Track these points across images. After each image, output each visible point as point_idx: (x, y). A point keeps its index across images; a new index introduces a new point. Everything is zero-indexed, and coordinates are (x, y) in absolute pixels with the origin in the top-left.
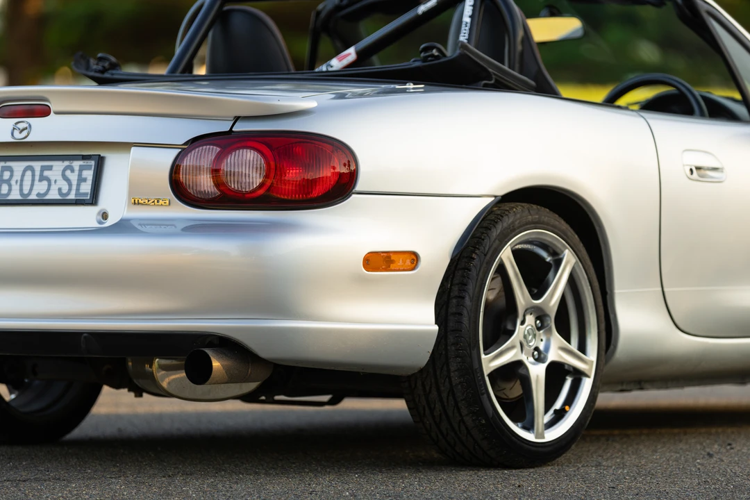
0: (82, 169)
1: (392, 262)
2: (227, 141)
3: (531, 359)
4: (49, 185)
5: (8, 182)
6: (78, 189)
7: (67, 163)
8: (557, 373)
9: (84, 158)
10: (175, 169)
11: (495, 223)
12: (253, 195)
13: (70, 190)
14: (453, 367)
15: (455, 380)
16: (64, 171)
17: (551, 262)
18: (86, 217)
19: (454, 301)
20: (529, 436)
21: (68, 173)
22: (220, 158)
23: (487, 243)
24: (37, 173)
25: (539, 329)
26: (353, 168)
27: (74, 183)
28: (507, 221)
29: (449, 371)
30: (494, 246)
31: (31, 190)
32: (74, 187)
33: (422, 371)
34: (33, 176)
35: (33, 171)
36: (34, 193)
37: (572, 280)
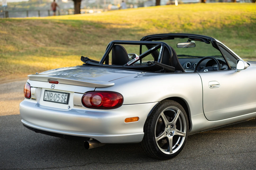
0: (65, 96)
1: (132, 120)
2: (94, 93)
3: (169, 135)
4: (59, 99)
5: (52, 97)
7: (62, 94)
9: (66, 93)
10: (83, 97)
11: (159, 107)
13: (63, 100)
14: (149, 141)
15: (149, 144)
16: (62, 96)
17: (175, 112)
18: (65, 107)
19: (149, 126)
20: (168, 153)
21: (63, 96)
22: (92, 97)
23: (157, 112)
24: (57, 96)
25: (171, 128)
27: (64, 99)
28: (162, 106)
29: (148, 141)
30: (159, 112)
31: (56, 99)
33: (141, 142)
34: (56, 96)
35: (56, 95)
36: (56, 100)
37: (180, 115)
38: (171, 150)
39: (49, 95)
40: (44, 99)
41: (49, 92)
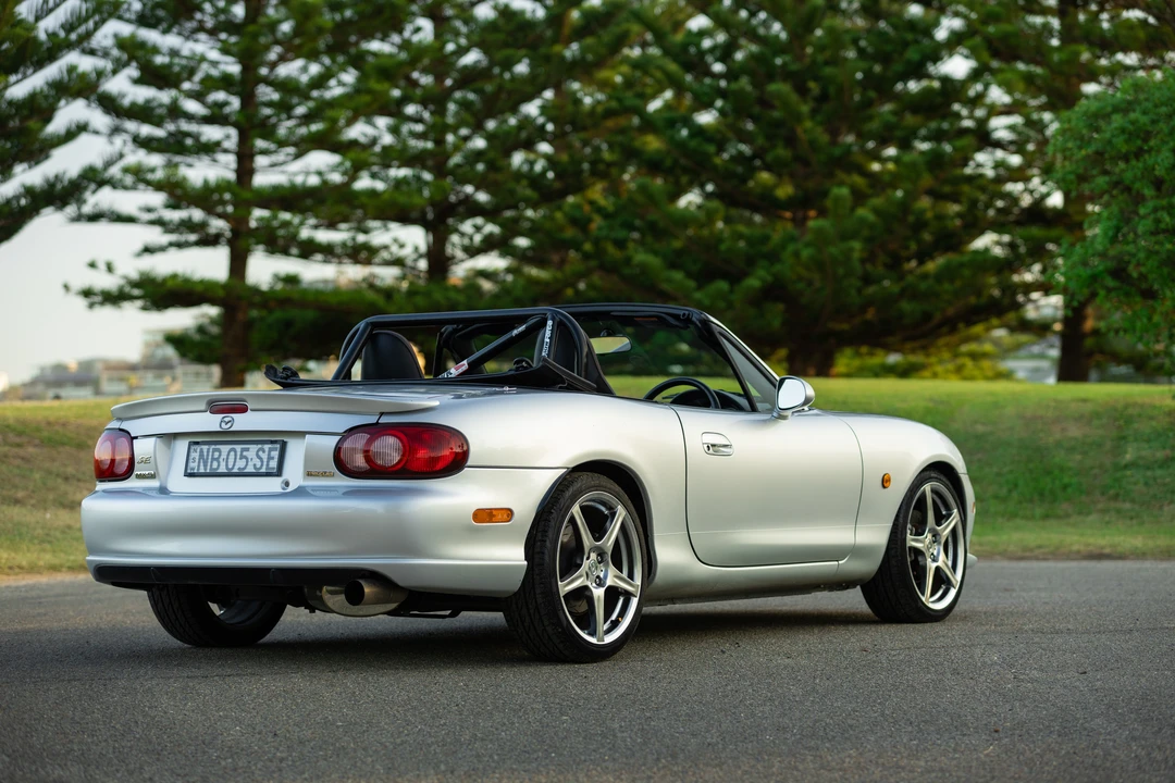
0: (271, 450)
1: (494, 516)
2: (375, 430)
3: (594, 585)
4: (247, 462)
5: (217, 460)
6: (268, 465)
7: (260, 446)
8: (613, 594)
9: (272, 442)
10: (337, 451)
11: (568, 487)
12: (394, 469)
13: (262, 465)
14: (538, 591)
15: (540, 600)
16: (258, 451)
17: (608, 515)
18: (274, 485)
19: (539, 544)
20: (593, 640)
21: (260, 453)
22: (370, 442)
23: (562, 501)
24: (239, 454)
25: (600, 563)
26: (465, 448)
27: (265, 460)
28: (577, 486)
29: (535, 594)
30: (567, 503)
31: (234, 465)
32: (265, 463)
33: (515, 594)
34: (236, 455)
35: (235, 452)
36: (236, 467)
37: (623, 527)
38: (600, 631)
39: (208, 455)
40: (189, 471)
41: (205, 448)
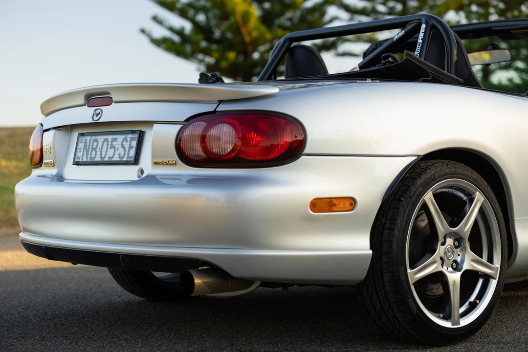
0: (132, 139)
1: (335, 205)
2: (211, 118)
3: (450, 269)
4: (115, 151)
5: (95, 149)
6: (128, 154)
7: (124, 136)
9: (133, 132)
10: (179, 139)
11: (420, 175)
12: (227, 157)
13: (124, 154)
14: (386, 279)
15: (388, 288)
16: (123, 141)
17: (467, 200)
18: (130, 173)
19: (387, 231)
20: (447, 324)
21: (124, 143)
22: (207, 129)
23: (413, 189)
24: (110, 143)
25: (456, 247)
27: (127, 150)
28: (430, 173)
29: (383, 281)
30: (419, 191)
31: (106, 154)
32: (127, 153)
33: (361, 282)
34: (108, 145)
35: (108, 142)
36: (107, 156)
37: (482, 211)
38: (455, 315)
39: (89, 145)
40: (76, 160)
41: (88, 138)
